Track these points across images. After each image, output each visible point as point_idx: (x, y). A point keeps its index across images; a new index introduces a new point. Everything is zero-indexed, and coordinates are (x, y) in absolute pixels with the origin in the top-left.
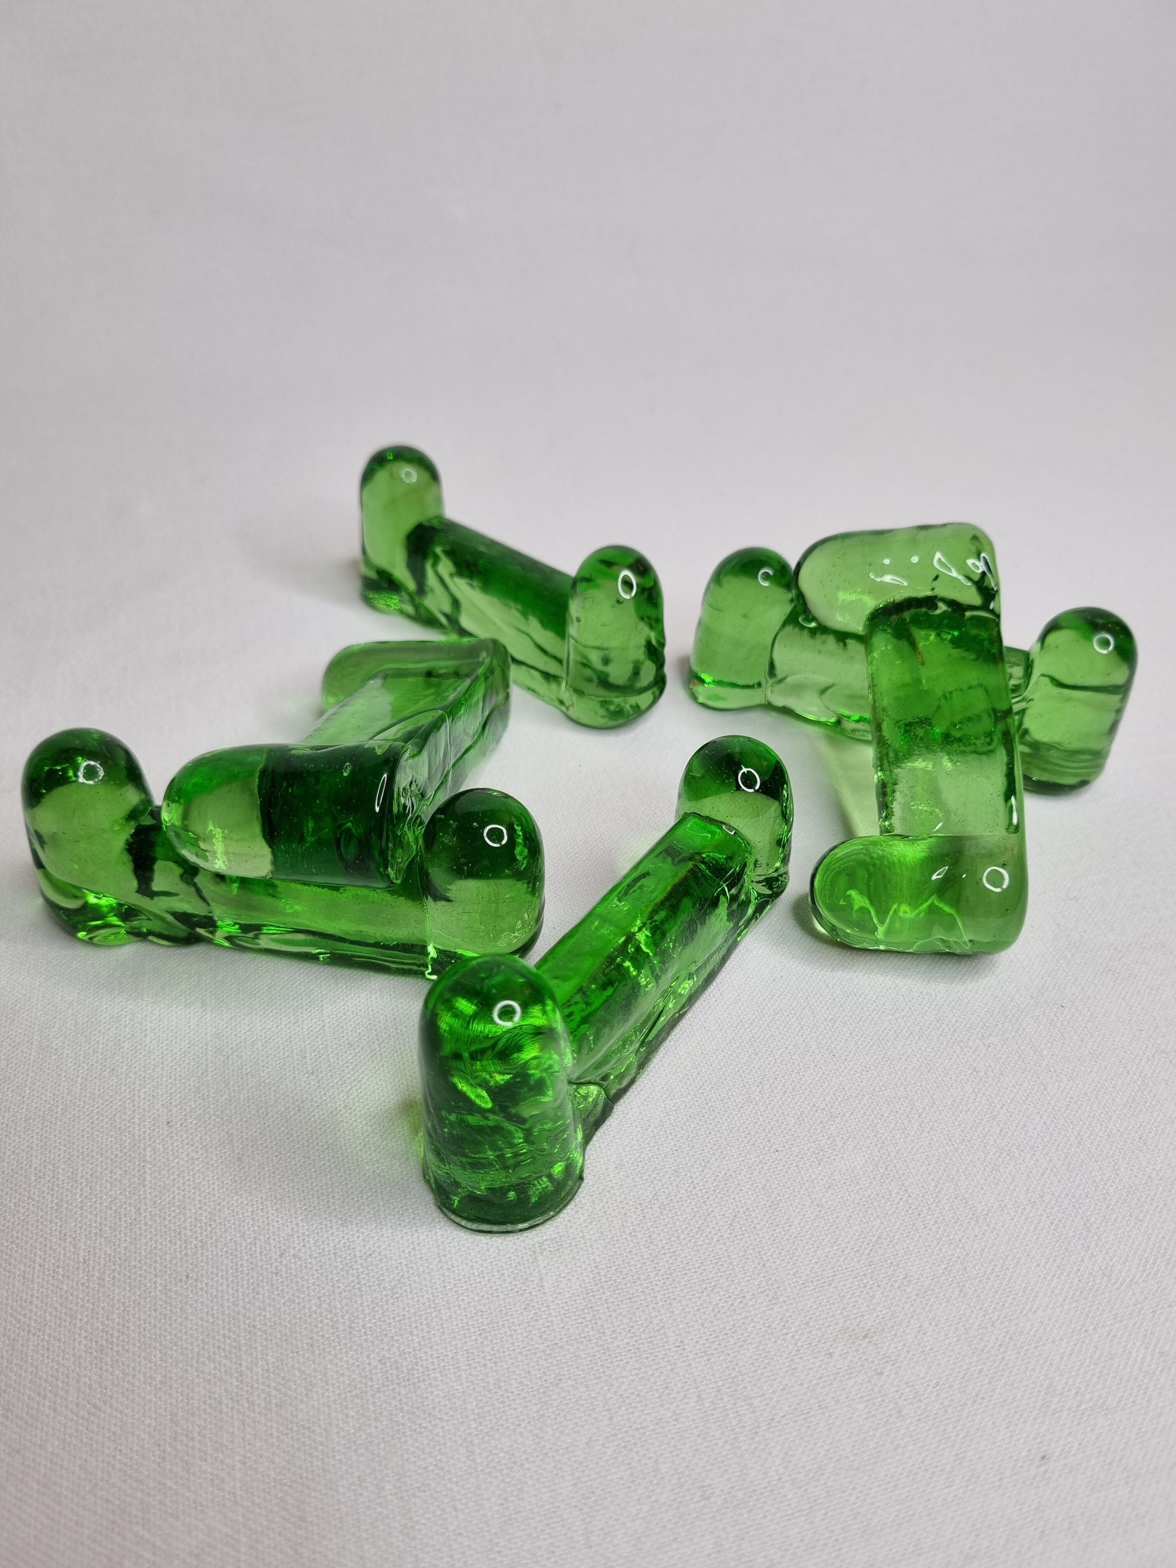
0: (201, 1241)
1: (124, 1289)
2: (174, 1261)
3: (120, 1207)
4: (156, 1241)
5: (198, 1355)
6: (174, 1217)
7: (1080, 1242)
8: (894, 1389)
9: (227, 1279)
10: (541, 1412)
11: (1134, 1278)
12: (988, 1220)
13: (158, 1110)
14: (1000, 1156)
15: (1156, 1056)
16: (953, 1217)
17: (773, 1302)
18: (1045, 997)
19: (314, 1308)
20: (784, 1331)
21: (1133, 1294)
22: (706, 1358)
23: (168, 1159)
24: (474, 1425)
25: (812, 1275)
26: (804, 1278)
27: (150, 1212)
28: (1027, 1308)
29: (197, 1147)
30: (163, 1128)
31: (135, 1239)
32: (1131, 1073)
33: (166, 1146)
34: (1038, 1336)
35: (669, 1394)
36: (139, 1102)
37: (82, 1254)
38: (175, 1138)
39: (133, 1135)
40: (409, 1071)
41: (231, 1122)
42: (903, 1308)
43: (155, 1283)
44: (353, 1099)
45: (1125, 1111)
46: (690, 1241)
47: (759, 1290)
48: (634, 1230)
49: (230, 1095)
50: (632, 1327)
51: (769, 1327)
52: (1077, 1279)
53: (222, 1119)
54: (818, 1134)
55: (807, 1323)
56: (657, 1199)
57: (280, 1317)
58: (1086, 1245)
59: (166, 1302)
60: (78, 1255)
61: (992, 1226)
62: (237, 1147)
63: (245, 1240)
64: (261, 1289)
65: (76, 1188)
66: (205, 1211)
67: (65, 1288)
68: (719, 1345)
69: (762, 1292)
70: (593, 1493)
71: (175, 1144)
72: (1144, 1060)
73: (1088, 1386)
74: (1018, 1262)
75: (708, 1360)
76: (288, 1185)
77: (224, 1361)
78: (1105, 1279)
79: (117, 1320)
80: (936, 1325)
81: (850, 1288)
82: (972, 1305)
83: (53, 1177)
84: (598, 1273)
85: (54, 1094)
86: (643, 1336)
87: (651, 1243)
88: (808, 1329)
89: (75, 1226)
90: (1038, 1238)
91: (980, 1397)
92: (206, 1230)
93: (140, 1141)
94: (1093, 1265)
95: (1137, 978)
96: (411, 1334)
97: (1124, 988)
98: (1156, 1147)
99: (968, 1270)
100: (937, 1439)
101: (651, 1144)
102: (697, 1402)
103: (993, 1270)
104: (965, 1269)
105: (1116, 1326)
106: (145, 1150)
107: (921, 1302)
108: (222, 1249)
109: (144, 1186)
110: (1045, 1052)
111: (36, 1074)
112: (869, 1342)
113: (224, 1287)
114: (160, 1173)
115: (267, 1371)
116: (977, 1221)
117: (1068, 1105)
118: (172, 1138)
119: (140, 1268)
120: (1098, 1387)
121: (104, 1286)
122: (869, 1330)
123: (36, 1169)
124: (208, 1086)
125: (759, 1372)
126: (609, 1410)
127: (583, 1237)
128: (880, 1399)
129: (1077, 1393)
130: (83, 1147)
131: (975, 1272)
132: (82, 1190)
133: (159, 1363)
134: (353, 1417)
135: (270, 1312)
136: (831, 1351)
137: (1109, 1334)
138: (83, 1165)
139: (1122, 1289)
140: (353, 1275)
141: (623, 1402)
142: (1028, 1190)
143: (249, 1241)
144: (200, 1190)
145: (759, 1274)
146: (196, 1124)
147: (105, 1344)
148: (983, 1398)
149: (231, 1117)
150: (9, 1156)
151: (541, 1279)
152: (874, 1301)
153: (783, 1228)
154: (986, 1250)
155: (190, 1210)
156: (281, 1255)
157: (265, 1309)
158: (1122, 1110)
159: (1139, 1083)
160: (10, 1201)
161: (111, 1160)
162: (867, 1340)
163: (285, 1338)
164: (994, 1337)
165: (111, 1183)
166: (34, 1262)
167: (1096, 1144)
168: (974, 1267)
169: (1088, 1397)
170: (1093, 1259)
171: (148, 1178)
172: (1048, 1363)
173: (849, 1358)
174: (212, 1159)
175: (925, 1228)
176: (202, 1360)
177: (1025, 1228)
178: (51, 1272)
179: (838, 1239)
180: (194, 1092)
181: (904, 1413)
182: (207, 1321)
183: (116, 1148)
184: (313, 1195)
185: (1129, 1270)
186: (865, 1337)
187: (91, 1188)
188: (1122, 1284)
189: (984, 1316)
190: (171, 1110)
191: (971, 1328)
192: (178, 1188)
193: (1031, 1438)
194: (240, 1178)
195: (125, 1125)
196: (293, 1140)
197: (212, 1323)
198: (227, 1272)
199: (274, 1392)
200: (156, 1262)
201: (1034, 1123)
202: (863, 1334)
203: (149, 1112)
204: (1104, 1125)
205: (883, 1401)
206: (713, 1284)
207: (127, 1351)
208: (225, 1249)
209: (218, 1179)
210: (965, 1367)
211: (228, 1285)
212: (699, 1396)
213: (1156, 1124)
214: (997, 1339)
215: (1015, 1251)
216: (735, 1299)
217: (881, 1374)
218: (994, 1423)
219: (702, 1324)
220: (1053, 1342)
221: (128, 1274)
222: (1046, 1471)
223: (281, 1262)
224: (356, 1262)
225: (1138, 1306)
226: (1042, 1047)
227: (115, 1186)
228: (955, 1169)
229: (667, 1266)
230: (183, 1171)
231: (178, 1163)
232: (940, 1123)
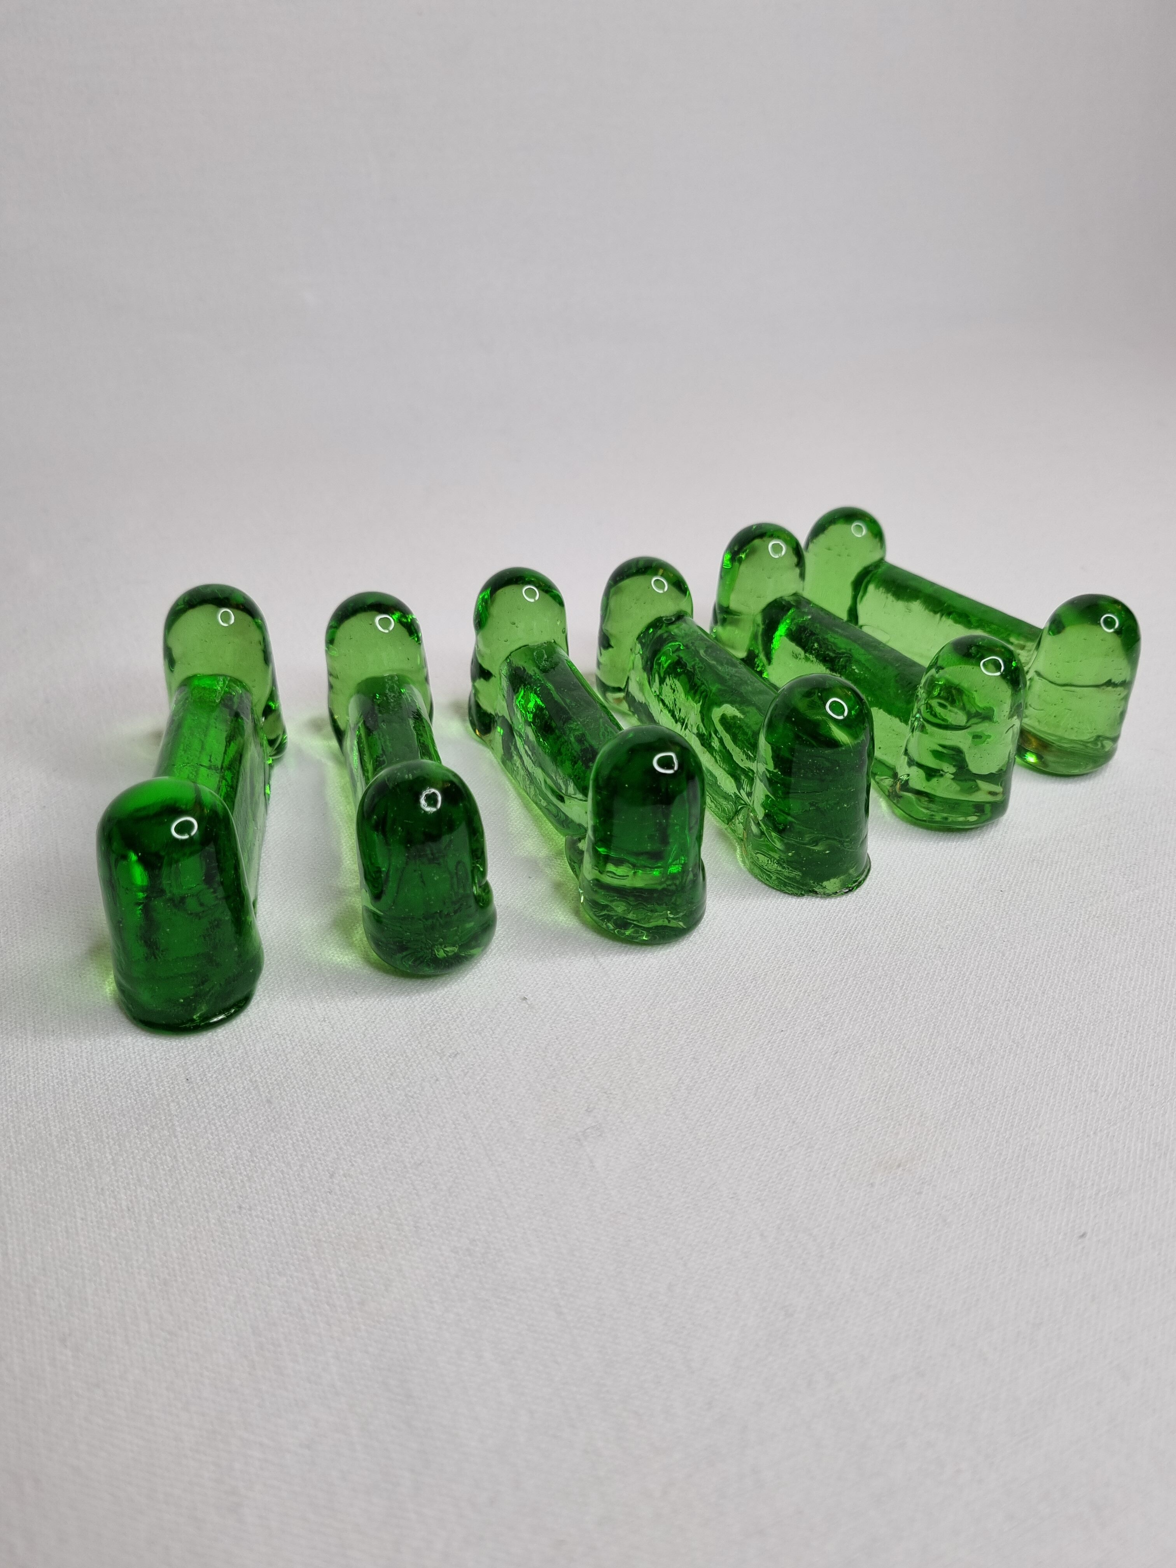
0: (247, 1175)
1: (176, 1227)
2: (223, 1197)
3: (155, 1158)
4: (199, 1182)
5: (268, 1273)
6: (214, 1159)
7: (1065, 1068)
8: (935, 1204)
9: (281, 1205)
11: (1117, 1090)
12: (982, 1061)
13: (174, 1070)
14: (978, 1012)
15: (1090, 920)
16: (951, 1063)
17: (809, 1150)
18: (985, 885)
19: (376, 1216)
20: (826, 1172)
21: (1120, 1102)
22: (760, 1204)
23: (195, 1110)
25: (839, 1124)
26: (832, 1127)
27: (188, 1158)
28: (1033, 1125)
29: (222, 1097)
30: (183, 1085)
31: (177, 1183)
32: (1073, 935)
33: (190, 1100)
34: (1048, 1145)
36: (152, 1066)
37: (124, 1203)
38: (198, 1092)
39: (153, 1094)
40: (420, 1008)
41: (252, 1071)
42: (926, 1139)
43: (207, 1218)
44: (371, 1037)
45: (1075, 964)
46: (721, 1112)
47: (794, 1143)
48: (667, 1110)
49: (245, 1048)
50: (686, 1188)
51: (811, 1170)
52: (1070, 1097)
53: (242, 1070)
54: (816, 1013)
55: (844, 1163)
56: (682, 1083)
57: (343, 1229)
58: (1070, 1070)
59: (223, 1233)
60: (120, 1205)
61: (986, 1066)
62: (264, 1092)
63: (291, 1168)
64: (318, 1208)
65: (104, 1147)
66: (245, 1150)
67: (113, 1235)
68: (770, 1191)
69: (798, 1144)
70: (684, 1327)
71: (199, 1097)
72: (1081, 925)
73: (1101, 1177)
74: (1016, 1090)
75: (763, 1205)
76: (323, 1117)
77: (296, 1274)
78: (1093, 1094)
79: (175, 1255)
80: (959, 1149)
81: (875, 1130)
82: (985, 1128)
83: (77, 1141)
84: (643, 1149)
85: (60, 1070)
86: (698, 1194)
87: (686, 1118)
88: (846, 1168)
89: (111, 1180)
90: (1028, 1070)
91: (1011, 1199)
92: (249, 1166)
93: (161, 1099)
94: (1081, 1084)
95: (1059, 863)
96: (477, 1224)
97: (1049, 872)
98: (1108, 988)
99: (974, 1102)
100: (982, 1237)
101: (666, 1040)
102: (761, 1240)
103: (996, 1099)
104: (972, 1102)
105: (1112, 1128)
106: (168, 1105)
107: (941, 1133)
108: (269, 1180)
109: (176, 1137)
110: (996, 928)
111: (37, 1054)
112: (904, 1170)
113: (280, 1212)
114: (189, 1123)
115: (342, 1275)
116: (972, 1063)
117: (1026, 966)
118: (194, 1092)
119: (189, 1207)
120: (1110, 1177)
121: (154, 1228)
122: (901, 1160)
123: (56, 1136)
124: (220, 1044)
125: (812, 1207)
127: (622, 1122)
128: (924, 1214)
129: (1093, 1185)
130: (102, 1112)
131: (981, 1103)
132: (110, 1148)
133: (229, 1285)
134: (437, 1302)
135: (332, 1225)
136: (871, 1181)
137: (1108, 1136)
138: (106, 1127)
139: (1109, 1100)
140: (407, 1183)
142: (1010, 1034)
143: (295, 1169)
144: (234, 1132)
145: (791, 1130)
146: (216, 1078)
147: (168, 1277)
148: (1014, 1199)
149: (251, 1067)
150: (26, 1129)
151: (591, 1162)
152: (899, 1137)
153: (804, 1091)
154: (986, 1084)
155: (229, 1151)
156: (332, 1176)
157: (326, 1224)
158: (1072, 964)
159: (1081, 942)
160: (37, 1168)
161: (135, 1119)
162: (901, 1169)
163: (352, 1245)
164: (1010, 1151)
165: (140, 1139)
166: (75, 1217)
167: (1058, 992)
168: (979, 1099)
169: (1103, 1186)
170: (1079, 1080)
171: (178, 1129)
172: (1062, 1165)
173: (889, 1185)
174: (240, 1105)
175: (929, 1074)
176: (272, 1276)
177: (1016, 1063)
178: (95, 1223)
179: (854, 1093)
180: (208, 1051)
181: (948, 1220)
182: (270, 1242)
183: (138, 1108)
184: (351, 1122)
185: (1111, 1084)
186: (899, 1166)
187: (120, 1146)
188: (1108, 1096)
189: (998, 1136)
190: (188, 1069)
191: (989, 1147)
192: (212, 1134)
193: (1063, 1224)
194: (274, 1117)
195: (142, 1087)
196: (319, 1079)
197: (276, 1244)
198: (280, 1199)
199: (352, 1293)
200: (203, 1199)
201: (1001, 982)
202: (897, 1164)
203: (165, 1072)
204: (1061, 977)
205: (928, 1214)
206: (751, 1143)
207: (193, 1280)
208: (273, 1179)
209: (250, 1121)
210: (992, 1178)
211: (283, 1209)
212: (762, 1235)
213: (1104, 971)
214: (1013, 1152)
215: (1011, 1082)
216: (775, 1153)
217: (920, 1193)
218: (1028, 1217)
219: (750, 1177)
220: (1062, 1148)
221: (177, 1214)
222: (1083, 1248)
223: (333, 1183)
224: (408, 1172)
225: (1127, 1111)
226: (992, 924)
227: (145, 1140)
228: (943, 1026)
229: (706, 1135)
230: (213, 1119)
231: (206, 1112)
232: (921, 992)
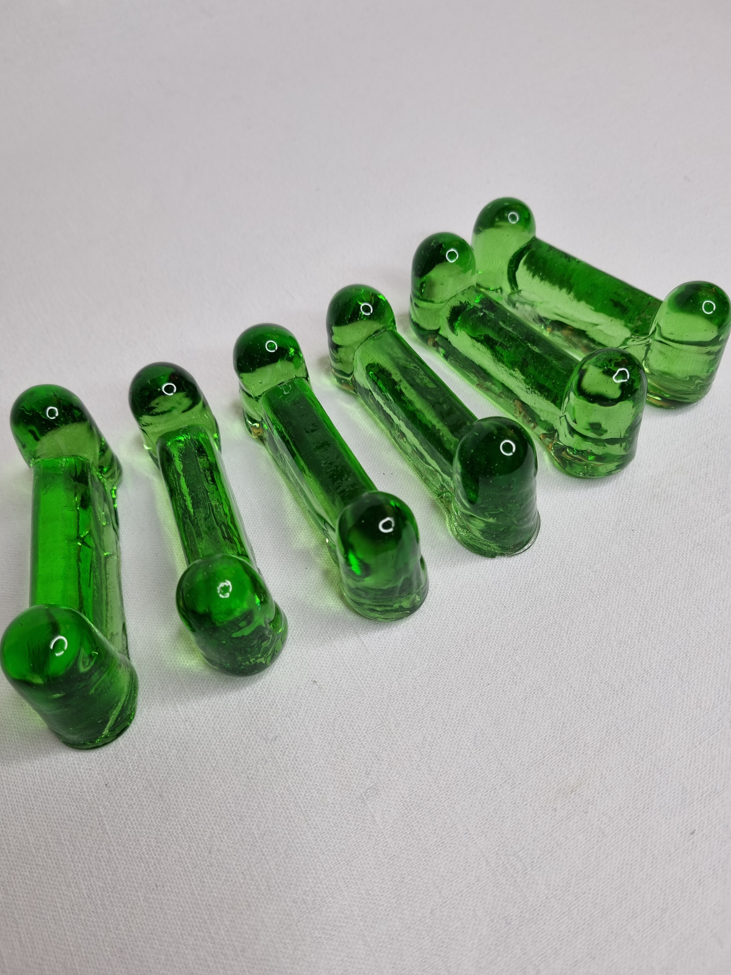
0: (157, 859)
1: (120, 907)
2: (145, 878)
3: (97, 852)
4: (128, 868)
5: (182, 935)
6: (134, 848)
7: (679, 689)
8: (596, 820)
9: (182, 879)
10: (398, 902)
11: (714, 703)
12: (623, 691)
13: (96, 777)
14: (620, 646)
15: (695, 549)
16: (603, 696)
17: (513, 786)
18: (621, 526)
19: (242, 881)
20: (525, 803)
21: (716, 714)
22: (484, 835)
23: (116, 811)
24: (362, 924)
25: (531, 761)
26: (527, 765)
27: (118, 850)
28: (659, 743)
29: (131, 796)
30: (104, 790)
31: (115, 871)
32: (683, 565)
33: (111, 801)
34: (669, 759)
35: (469, 866)
36: (82, 776)
37: (84, 891)
38: (115, 794)
39: (87, 800)
40: (247, 699)
41: (146, 772)
42: (589, 766)
43: (138, 896)
44: (218, 731)
45: (685, 592)
46: (454, 762)
47: (503, 781)
48: (418, 765)
49: (138, 752)
50: (436, 829)
51: (515, 803)
52: (683, 714)
53: (140, 771)
54: (510, 665)
55: (536, 794)
56: (426, 740)
57: (223, 894)
58: (683, 690)
59: (149, 907)
60: (83, 893)
61: (626, 695)
62: (157, 788)
63: (183, 849)
64: (205, 880)
65: (64, 848)
66: (152, 838)
67: (83, 918)
68: (490, 824)
69: (505, 782)
70: (443, 942)
71: (116, 798)
72: (688, 554)
73: (704, 781)
74: (647, 714)
75: (486, 836)
76: (197, 803)
77: (199, 934)
78: (699, 709)
79: (123, 929)
80: (610, 771)
81: (555, 762)
82: (627, 751)
83: (46, 846)
84: (405, 801)
85: (24, 788)
86: (444, 833)
87: (431, 770)
88: (538, 797)
89: (73, 875)
90: (655, 695)
91: (646, 808)
92: (157, 851)
93: (93, 803)
94: (690, 702)
95: (672, 497)
96: (306, 878)
97: (666, 506)
98: (708, 611)
99: (620, 729)
100: (628, 843)
101: (412, 704)
102: (487, 865)
103: (634, 724)
104: (618, 729)
105: (711, 737)
106: (98, 808)
107: (598, 758)
108: (171, 860)
109: (107, 834)
110: (630, 566)
111: (7, 777)
113: (182, 885)
114: (113, 821)
115: (228, 931)
116: (617, 694)
117: (651, 599)
118: (112, 795)
119: (125, 890)
120: (710, 780)
121: (107, 909)
122: (573, 786)
123: (33, 844)
124: (122, 751)
125: (517, 834)
126: (437, 887)
127: (389, 780)
128: (590, 828)
129: (699, 788)
130: (57, 819)
131: (624, 729)
132: (68, 849)
133: (160, 947)
134: (289, 943)
135: (216, 892)
136: (555, 807)
137: (708, 745)
138: (62, 832)
139: (709, 713)
140: (258, 851)
141: (444, 879)
142: (642, 664)
143: (186, 849)
144: (143, 825)
145: (500, 771)
146: (124, 780)
147: (122, 946)
148: (648, 808)
149: (145, 768)
150: (12, 840)
151: (373, 816)
152: (571, 767)
153: (506, 735)
154: (627, 712)
155: (142, 840)
156: (210, 852)
157: (212, 892)
158: (683, 592)
159: (689, 570)
160: (26, 871)
161: (79, 822)
162: (573, 793)
163: (231, 906)
164: (645, 768)
165: (85, 838)
166: (57, 907)
167: (673, 620)
168: (623, 725)
169: (706, 788)
170: (689, 698)
171: (108, 827)
172: (679, 774)
173: (566, 808)
174: (143, 801)
175: (588, 708)
176: (185, 937)
177: (646, 690)
178: (70, 910)
179: (539, 732)
180: (115, 758)
181: (606, 832)
182: (180, 911)
183: (79, 813)
184: (216, 805)
185: (711, 699)
186: (572, 792)
187: (73, 845)
188: (708, 709)
189: (636, 755)
190: (105, 776)
191: (630, 766)
192: (129, 828)
193: (680, 824)
194: (166, 808)
195: (79, 795)
196: (190, 772)
197: (183, 911)
198: (180, 874)
199: (236, 944)
200: (133, 882)
201: (635, 617)
202: (570, 790)
203: (91, 781)
204: (675, 606)
205: (592, 829)
206: (475, 786)
207: (137, 946)
208: (174, 859)
209: (152, 813)
210: (633, 792)
211: (183, 883)
212: (487, 861)
213: (705, 596)
214: (646, 768)
215: (644, 707)
216: (491, 791)
217: (587, 812)
218: (657, 822)
219: (476, 814)
220: (679, 760)
221: (119, 896)
222: (693, 842)
223: (211, 857)
224: (257, 841)
225: (721, 721)
226: (627, 563)
227: (89, 839)
228: (596, 663)
229: (445, 783)
230: (128, 816)
231: (123, 811)
232: (580, 634)
